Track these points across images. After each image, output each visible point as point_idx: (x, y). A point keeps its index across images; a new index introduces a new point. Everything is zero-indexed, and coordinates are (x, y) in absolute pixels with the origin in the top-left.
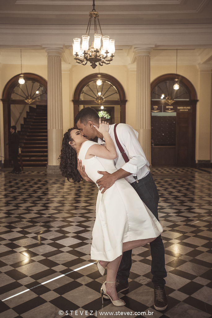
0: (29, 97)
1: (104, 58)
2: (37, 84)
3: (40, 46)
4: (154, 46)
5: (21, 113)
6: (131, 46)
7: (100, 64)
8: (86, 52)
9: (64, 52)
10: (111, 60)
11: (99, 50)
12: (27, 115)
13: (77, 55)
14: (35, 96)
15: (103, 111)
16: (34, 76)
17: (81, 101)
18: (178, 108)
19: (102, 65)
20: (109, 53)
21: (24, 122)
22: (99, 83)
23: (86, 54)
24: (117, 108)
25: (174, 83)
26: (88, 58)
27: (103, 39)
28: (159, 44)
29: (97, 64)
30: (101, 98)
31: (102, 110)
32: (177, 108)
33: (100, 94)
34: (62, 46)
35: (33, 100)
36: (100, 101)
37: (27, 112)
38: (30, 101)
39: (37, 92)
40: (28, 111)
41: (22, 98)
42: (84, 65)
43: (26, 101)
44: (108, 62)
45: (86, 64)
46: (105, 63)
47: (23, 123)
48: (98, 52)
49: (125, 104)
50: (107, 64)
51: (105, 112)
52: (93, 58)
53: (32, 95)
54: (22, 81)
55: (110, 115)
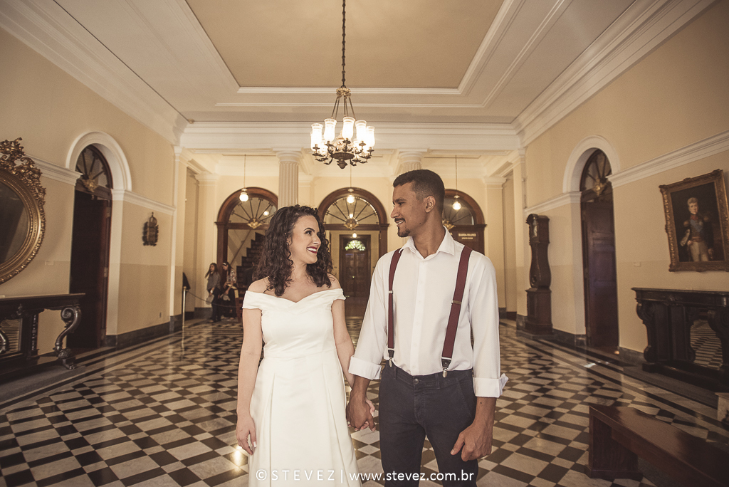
0: (254, 220)
1: (358, 153)
2: (265, 202)
3: (270, 150)
4: (426, 151)
5: (243, 242)
6: (395, 150)
7: (352, 163)
8: (330, 143)
9: (303, 157)
10: (368, 157)
11: (350, 140)
12: (252, 245)
13: (316, 148)
14: (261, 218)
15: (356, 241)
16: (262, 192)
17: (326, 225)
18: (460, 235)
19: (355, 165)
20: (365, 144)
21: (248, 254)
22: (351, 199)
23: (331, 145)
24: (375, 235)
25: (453, 200)
26: (334, 153)
27: (357, 125)
28: (432, 148)
29: (348, 162)
30: (353, 221)
31: (354, 239)
32: (457, 235)
33: (351, 216)
34: (300, 150)
35: (259, 223)
36: (351, 225)
37: (252, 241)
38: (254, 225)
39: (266, 213)
40: (254, 239)
41: (244, 221)
42: (327, 164)
43: (249, 225)
44: (365, 160)
45: (330, 162)
46: (359, 161)
47: (245, 255)
48: (349, 142)
49: (386, 229)
50: (363, 162)
51: (359, 242)
52: (341, 153)
53: (258, 217)
54: (244, 198)
55: (365, 246)
